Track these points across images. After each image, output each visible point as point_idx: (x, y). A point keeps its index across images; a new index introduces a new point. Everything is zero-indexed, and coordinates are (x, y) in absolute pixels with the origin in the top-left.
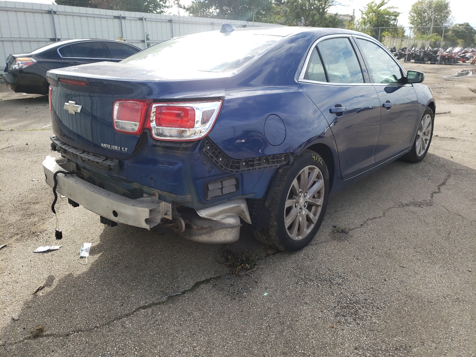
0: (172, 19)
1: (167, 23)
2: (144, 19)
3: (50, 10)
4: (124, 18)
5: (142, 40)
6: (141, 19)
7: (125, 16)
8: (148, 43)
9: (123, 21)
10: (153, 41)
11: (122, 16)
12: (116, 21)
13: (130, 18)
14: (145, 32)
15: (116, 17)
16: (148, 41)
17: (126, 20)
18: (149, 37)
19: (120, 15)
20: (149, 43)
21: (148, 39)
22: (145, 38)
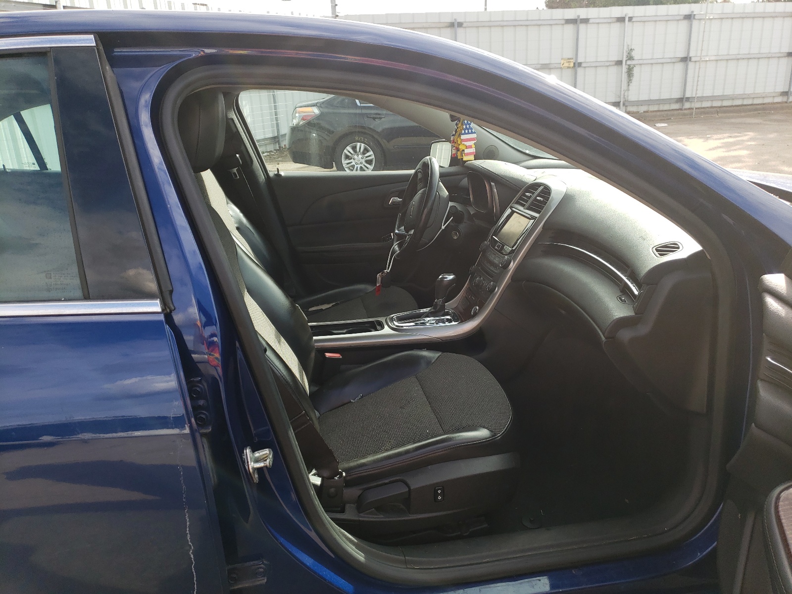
0: (693, 12)
1: (680, 22)
2: (627, 19)
3: (453, 21)
4: (586, 21)
5: (616, 60)
6: (621, 20)
7: (589, 18)
8: (629, 65)
9: (582, 27)
10: (641, 62)
11: (583, 16)
12: (570, 28)
13: (597, 21)
14: (625, 44)
15: (568, 21)
16: (629, 62)
17: (589, 25)
18: (633, 54)
19: (579, 16)
20: (632, 66)
21: (630, 58)
22: (625, 57)
